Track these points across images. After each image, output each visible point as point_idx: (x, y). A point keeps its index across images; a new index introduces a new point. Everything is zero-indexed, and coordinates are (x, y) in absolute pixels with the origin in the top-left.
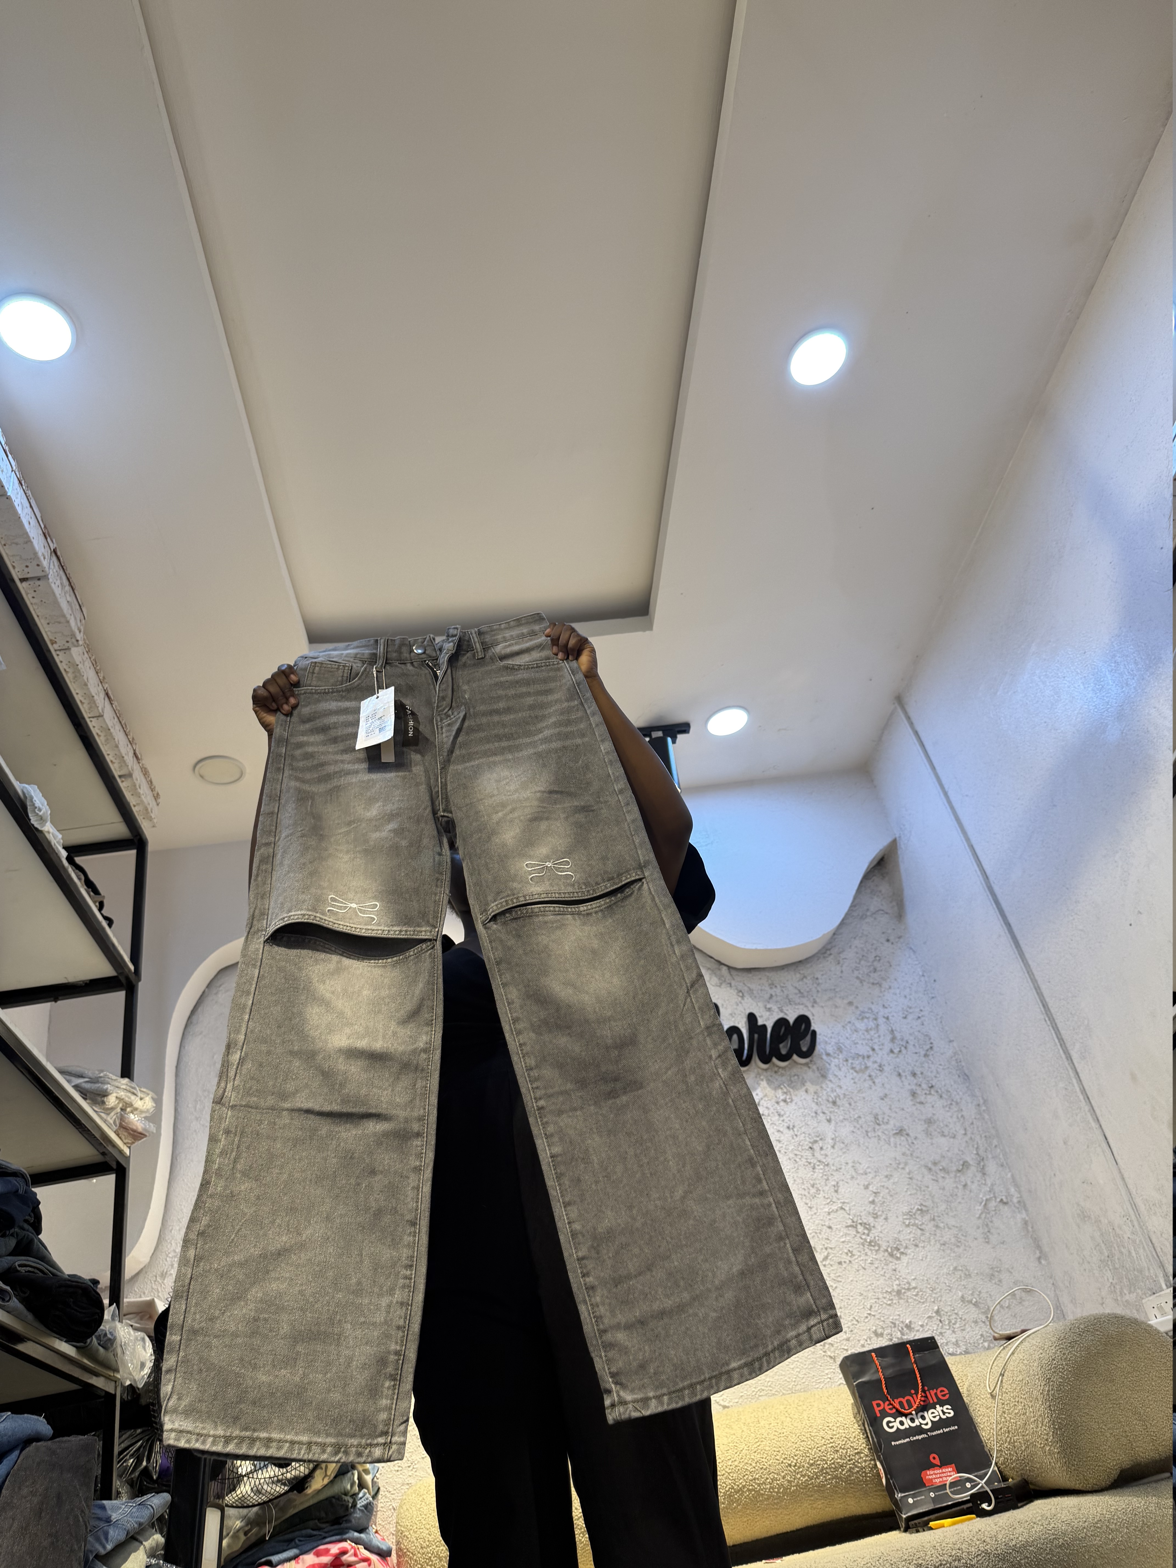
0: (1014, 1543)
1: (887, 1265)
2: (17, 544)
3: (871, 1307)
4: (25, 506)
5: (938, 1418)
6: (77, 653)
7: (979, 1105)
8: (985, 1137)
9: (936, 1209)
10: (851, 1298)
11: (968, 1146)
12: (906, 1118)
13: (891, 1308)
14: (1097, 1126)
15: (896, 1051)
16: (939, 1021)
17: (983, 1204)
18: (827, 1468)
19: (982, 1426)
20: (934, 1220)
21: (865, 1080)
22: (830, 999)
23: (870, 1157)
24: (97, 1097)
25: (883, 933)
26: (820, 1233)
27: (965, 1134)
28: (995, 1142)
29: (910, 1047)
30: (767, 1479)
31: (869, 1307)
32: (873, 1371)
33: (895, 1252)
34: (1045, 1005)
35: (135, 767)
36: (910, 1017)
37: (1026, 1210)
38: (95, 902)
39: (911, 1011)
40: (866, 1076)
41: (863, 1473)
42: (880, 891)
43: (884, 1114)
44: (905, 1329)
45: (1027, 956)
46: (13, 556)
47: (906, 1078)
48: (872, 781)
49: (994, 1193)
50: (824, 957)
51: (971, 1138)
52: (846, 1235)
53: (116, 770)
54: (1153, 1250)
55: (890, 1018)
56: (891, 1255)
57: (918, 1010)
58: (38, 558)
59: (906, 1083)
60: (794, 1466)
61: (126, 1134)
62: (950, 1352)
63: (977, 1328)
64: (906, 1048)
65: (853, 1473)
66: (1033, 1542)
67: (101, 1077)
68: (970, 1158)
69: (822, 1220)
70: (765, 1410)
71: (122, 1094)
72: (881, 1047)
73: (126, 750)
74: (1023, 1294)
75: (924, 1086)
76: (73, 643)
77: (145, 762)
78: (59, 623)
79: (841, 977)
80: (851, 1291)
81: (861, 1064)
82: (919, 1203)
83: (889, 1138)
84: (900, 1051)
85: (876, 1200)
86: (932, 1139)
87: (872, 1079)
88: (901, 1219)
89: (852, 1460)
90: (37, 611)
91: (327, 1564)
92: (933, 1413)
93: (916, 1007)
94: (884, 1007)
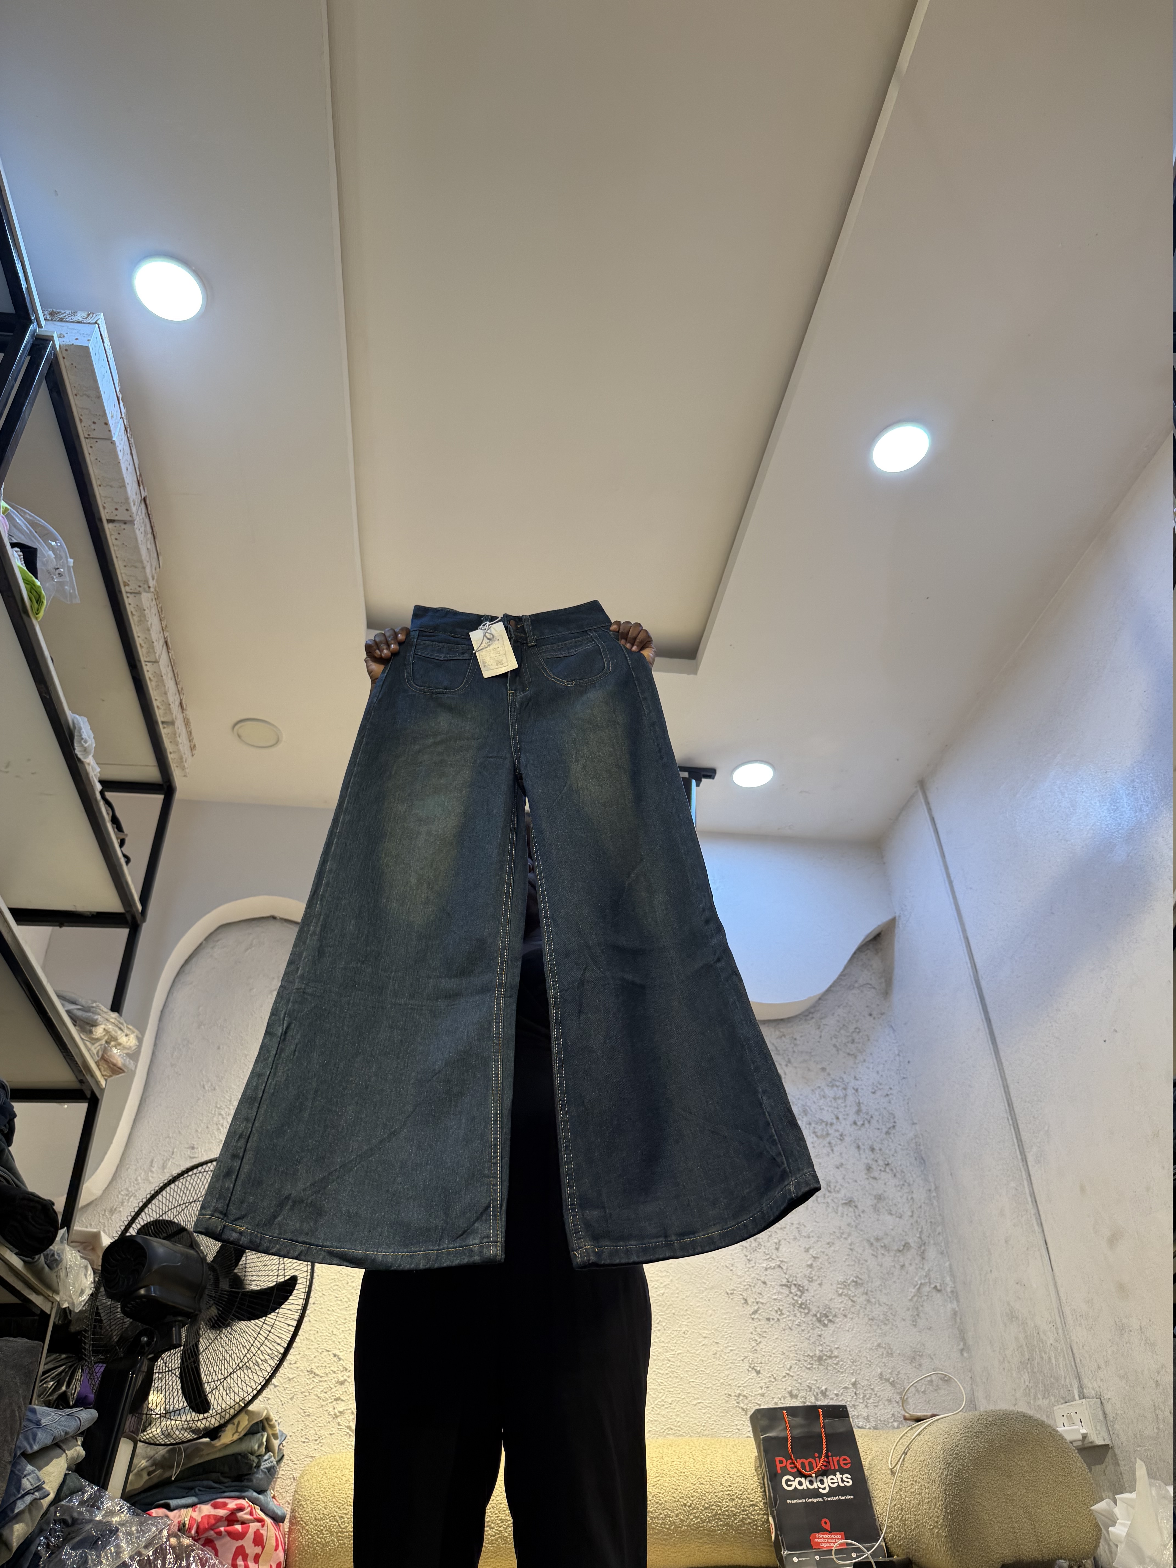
1: (814, 1329)
2: (111, 487)
3: (791, 1367)
4: (126, 453)
5: (836, 1485)
6: (146, 598)
7: (930, 1190)
8: (931, 1222)
9: (870, 1284)
10: (773, 1355)
11: (913, 1229)
12: (857, 1190)
13: (810, 1372)
14: (1040, 1230)
15: (859, 1123)
16: (906, 1102)
17: (917, 1287)
18: (720, 1514)
19: (877, 1500)
20: (866, 1294)
21: (824, 1146)
22: (805, 1061)
23: (816, 1222)
24: (86, 1025)
25: (867, 1007)
26: (754, 1287)
27: (912, 1216)
28: (939, 1229)
29: (874, 1122)
30: (661, 1514)
31: (788, 1367)
32: (781, 1428)
33: (824, 1318)
34: (1010, 1104)
35: (178, 716)
36: (879, 1093)
37: (958, 1301)
38: (117, 838)
39: (880, 1087)
40: (825, 1142)
41: (754, 1525)
42: (871, 966)
43: (837, 1182)
44: (820, 1395)
45: (1002, 1054)
46: (106, 497)
47: (864, 1151)
48: (883, 857)
49: (930, 1279)
50: (806, 1020)
51: (917, 1222)
52: (779, 1293)
53: (160, 715)
54: (1074, 1362)
55: (859, 1090)
56: (819, 1321)
57: (888, 1087)
58: (129, 504)
59: (863, 1156)
60: (689, 1507)
61: (106, 1066)
62: (859, 1425)
63: (890, 1407)
64: (869, 1122)
65: (745, 1524)
67: (93, 1007)
68: (913, 1240)
69: (758, 1274)
70: (670, 1447)
71: (110, 1027)
72: (845, 1117)
73: (173, 698)
74: (941, 1382)
75: (881, 1162)
76: (144, 589)
77: (190, 713)
78: (136, 567)
79: (819, 1042)
80: (774, 1348)
81: (823, 1130)
82: (855, 1275)
83: (838, 1207)
84: (863, 1125)
85: (814, 1265)
86: (878, 1215)
87: (831, 1147)
88: (835, 1287)
89: (746, 1510)
90: (117, 552)
91: (222, 1517)
92: (832, 1479)
93: (886, 1084)
94: (855, 1078)
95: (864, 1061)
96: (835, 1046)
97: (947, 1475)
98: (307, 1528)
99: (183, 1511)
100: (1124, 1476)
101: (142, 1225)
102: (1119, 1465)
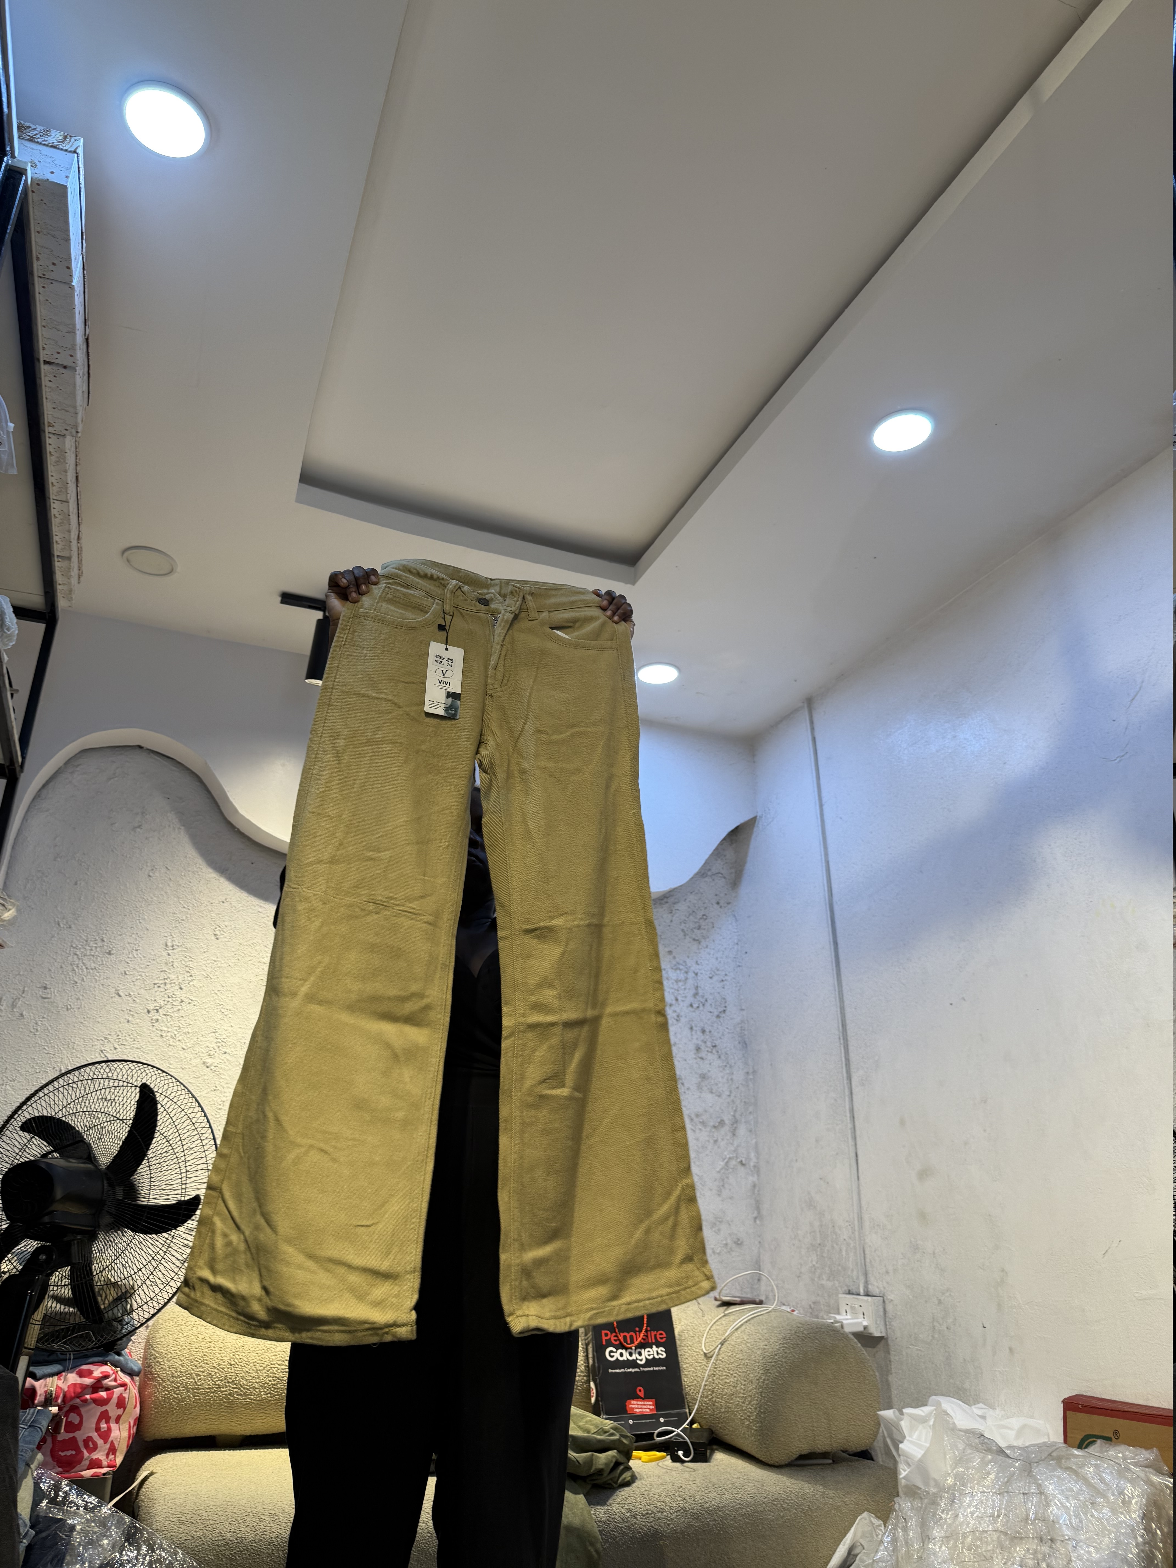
0: (708, 1505)
2: (56, 327)
5: (651, 1357)
7: (748, 1073)
11: (729, 1107)
12: (685, 1069)
14: (854, 1144)
15: (695, 1005)
16: (738, 988)
17: (726, 1160)
19: (686, 1373)
25: (716, 895)
27: (729, 1096)
28: (751, 1109)
29: (707, 1004)
34: (844, 1025)
36: (715, 978)
37: (758, 1176)
39: (718, 973)
42: (726, 857)
46: (48, 338)
47: (696, 1033)
49: (737, 1154)
50: (661, 904)
51: (733, 1101)
53: (57, 552)
54: (862, 1258)
55: (699, 974)
57: (724, 973)
58: (73, 346)
59: (695, 1037)
64: (704, 1005)
66: (723, 1507)
68: (727, 1118)
72: (683, 999)
74: (734, 1245)
75: (709, 1044)
78: (67, 411)
84: (698, 1007)
86: (701, 1092)
90: (48, 395)
91: (88, 1385)
92: (649, 1351)
93: (723, 970)
94: (697, 963)
95: (707, 947)
96: (683, 930)
97: (764, 1380)
99: (49, 1380)
100: (893, 1363)
101: (24, 1120)
102: (889, 1353)
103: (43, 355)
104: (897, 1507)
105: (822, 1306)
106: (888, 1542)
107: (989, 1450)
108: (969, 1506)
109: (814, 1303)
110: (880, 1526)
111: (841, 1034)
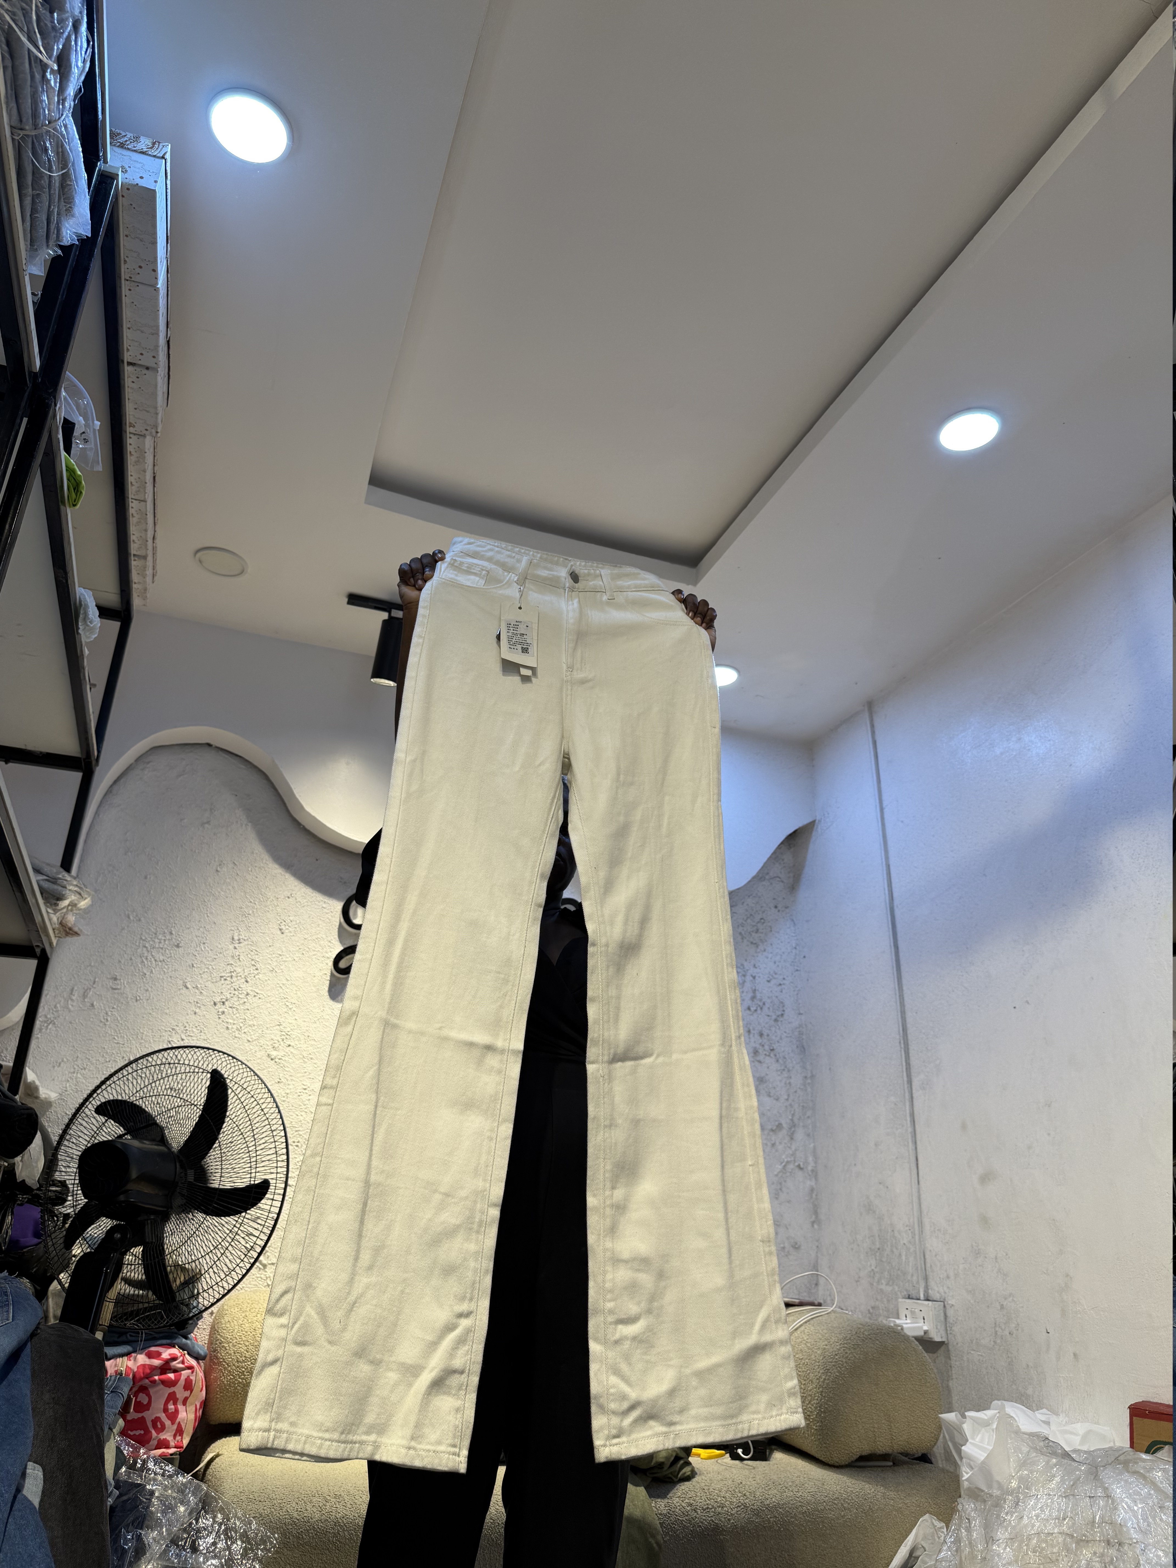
0: (768, 1502)
2: (141, 330)
4: (164, 297)
6: (150, 442)
7: (806, 1077)
11: (786, 1111)
14: (914, 1148)
15: (752, 1009)
16: (796, 993)
17: (784, 1164)
24: (55, 898)
25: (774, 899)
27: (787, 1100)
28: (809, 1113)
29: (765, 1008)
34: (907, 1031)
35: (150, 549)
36: (773, 982)
37: (816, 1179)
39: (776, 976)
42: (787, 862)
45: (907, 982)
46: (131, 339)
47: (754, 1036)
48: (813, 760)
49: (795, 1158)
51: (791, 1105)
53: (134, 548)
54: (923, 1263)
55: (757, 978)
57: (782, 977)
58: (156, 348)
59: (752, 1040)
61: (62, 929)
64: (761, 1009)
66: (783, 1504)
68: (785, 1122)
74: (792, 1249)
75: (767, 1047)
78: (148, 412)
84: (756, 1010)
90: (130, 396)
91: (156, 1367)
93: (780, 974)
94: (755, 966)
96: (740, 933)
97: (825, 1379)
98: (229, 1369)
99: (119, 1360)
100: (953, 1369)
101: (99, 1103)
102: (950, 1359)
103: (127, 357)
104: (960, 1507)
105: (881, 1312)
106: (951, 1542)
107: (1054, 1454)
108: (1034, 1508)
109: (873, 1308)
110: (942, 1528)
111: (902, 1038)
